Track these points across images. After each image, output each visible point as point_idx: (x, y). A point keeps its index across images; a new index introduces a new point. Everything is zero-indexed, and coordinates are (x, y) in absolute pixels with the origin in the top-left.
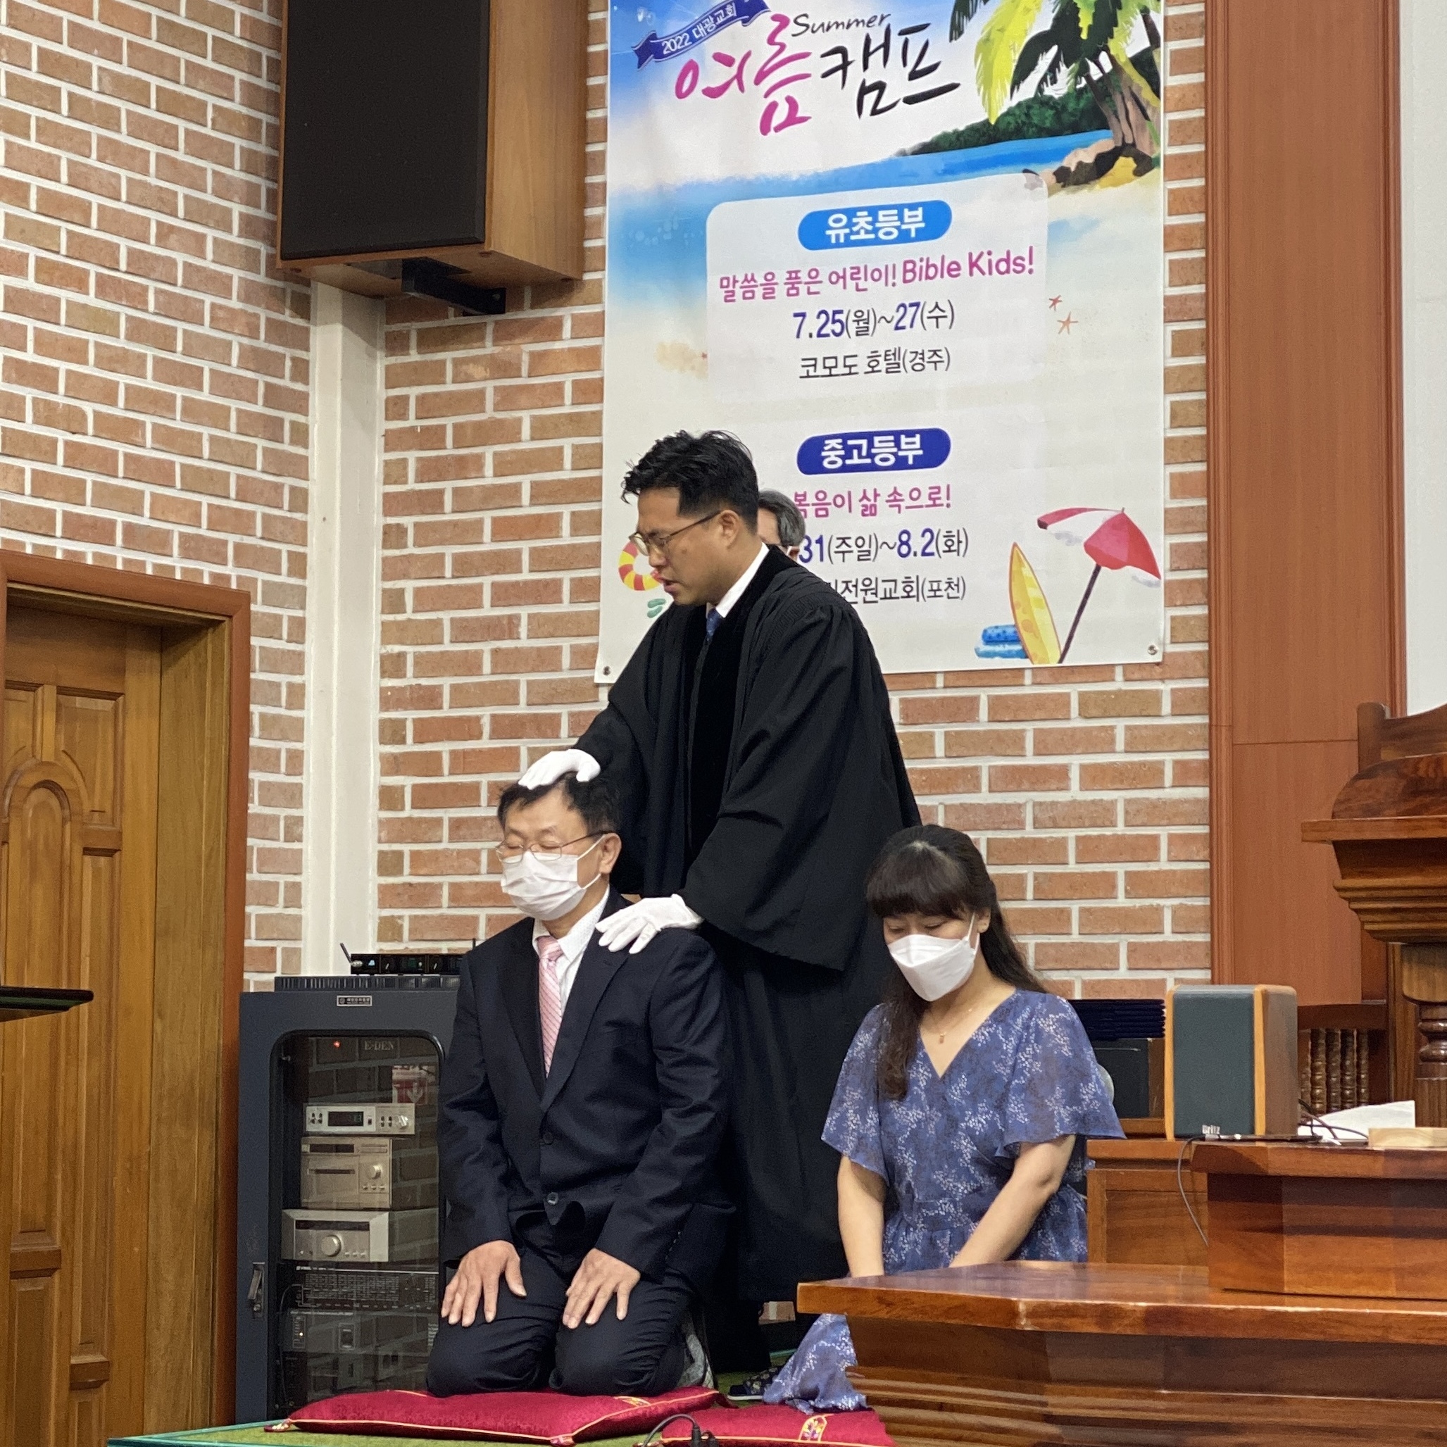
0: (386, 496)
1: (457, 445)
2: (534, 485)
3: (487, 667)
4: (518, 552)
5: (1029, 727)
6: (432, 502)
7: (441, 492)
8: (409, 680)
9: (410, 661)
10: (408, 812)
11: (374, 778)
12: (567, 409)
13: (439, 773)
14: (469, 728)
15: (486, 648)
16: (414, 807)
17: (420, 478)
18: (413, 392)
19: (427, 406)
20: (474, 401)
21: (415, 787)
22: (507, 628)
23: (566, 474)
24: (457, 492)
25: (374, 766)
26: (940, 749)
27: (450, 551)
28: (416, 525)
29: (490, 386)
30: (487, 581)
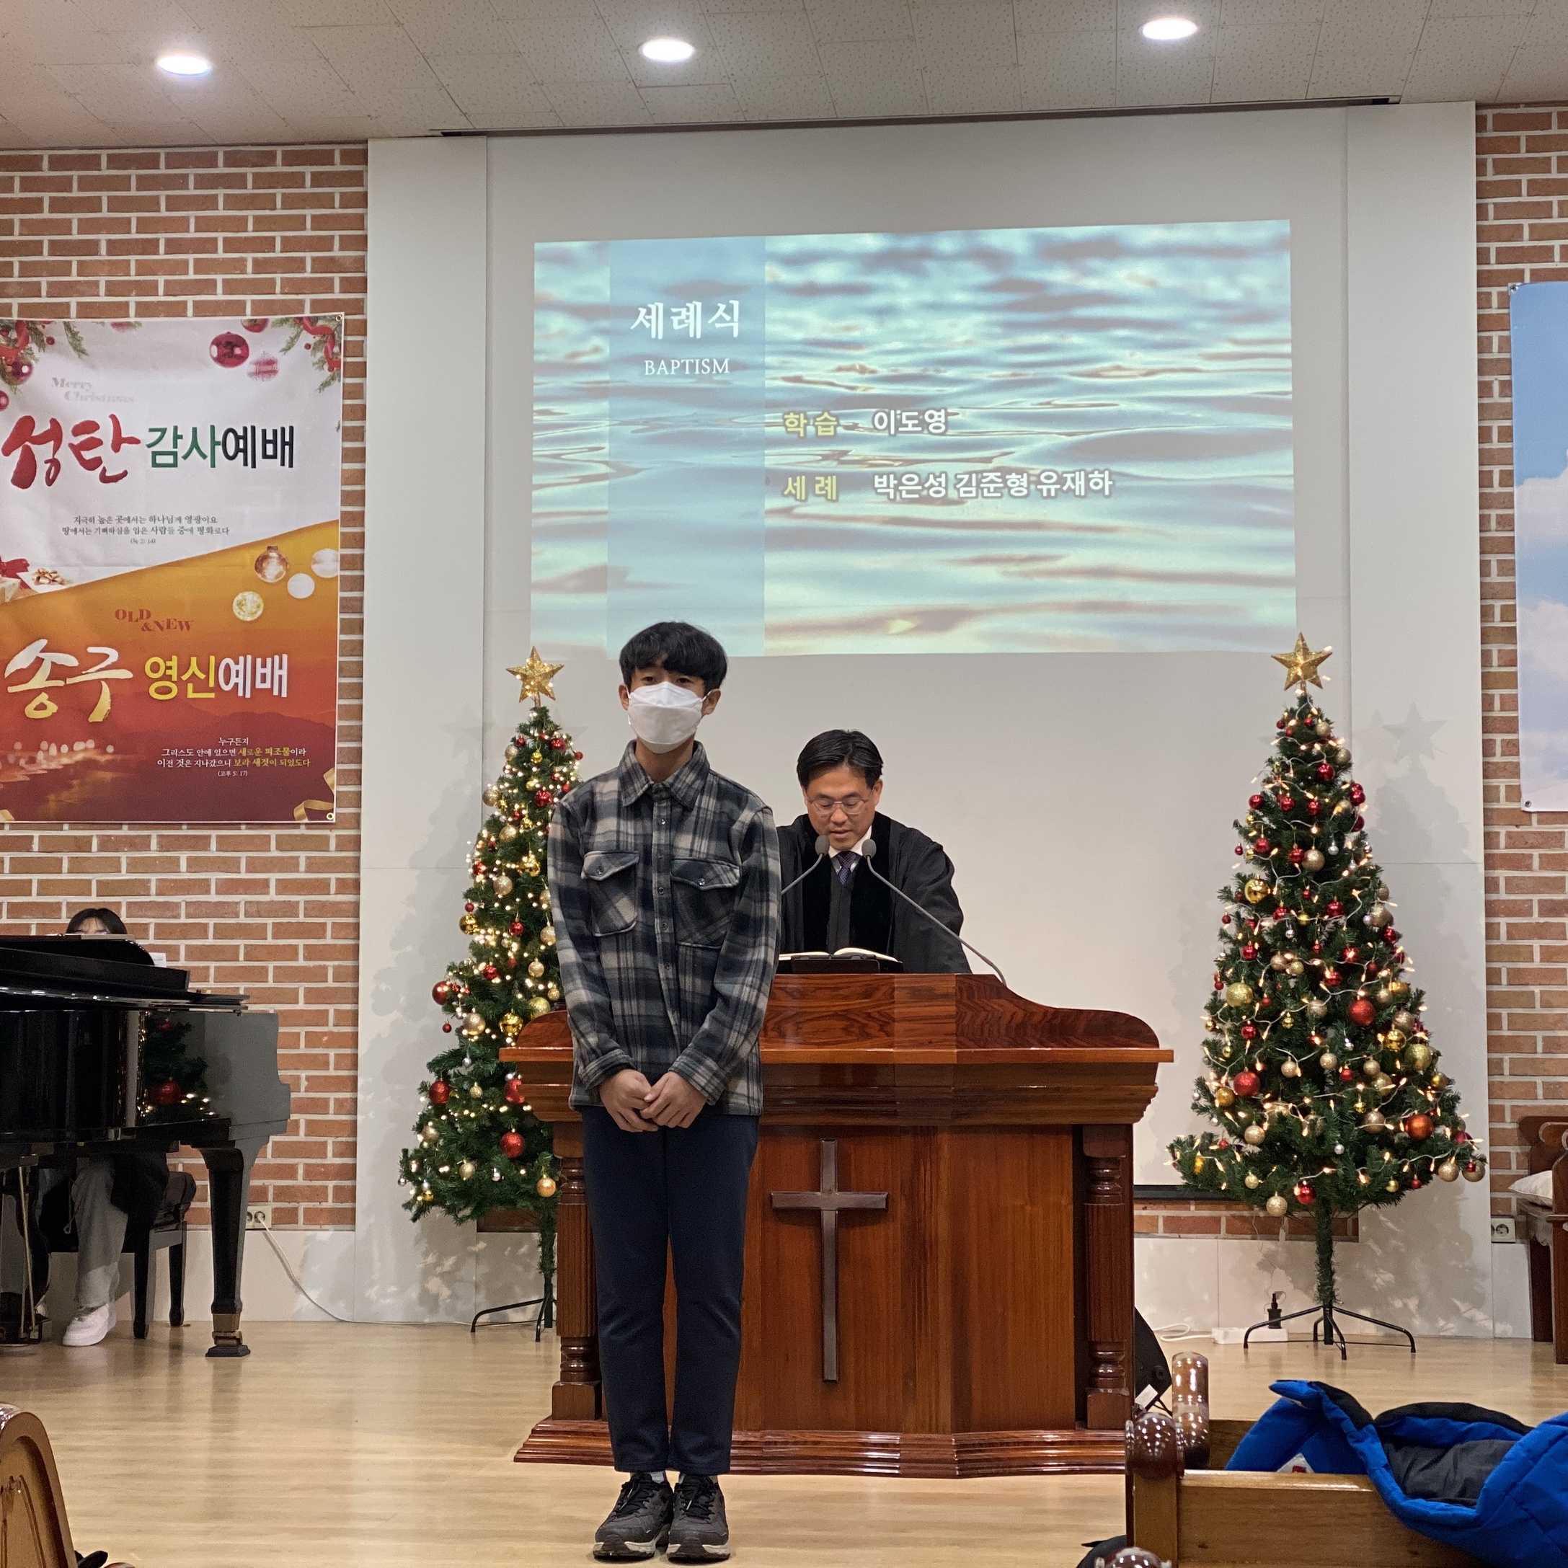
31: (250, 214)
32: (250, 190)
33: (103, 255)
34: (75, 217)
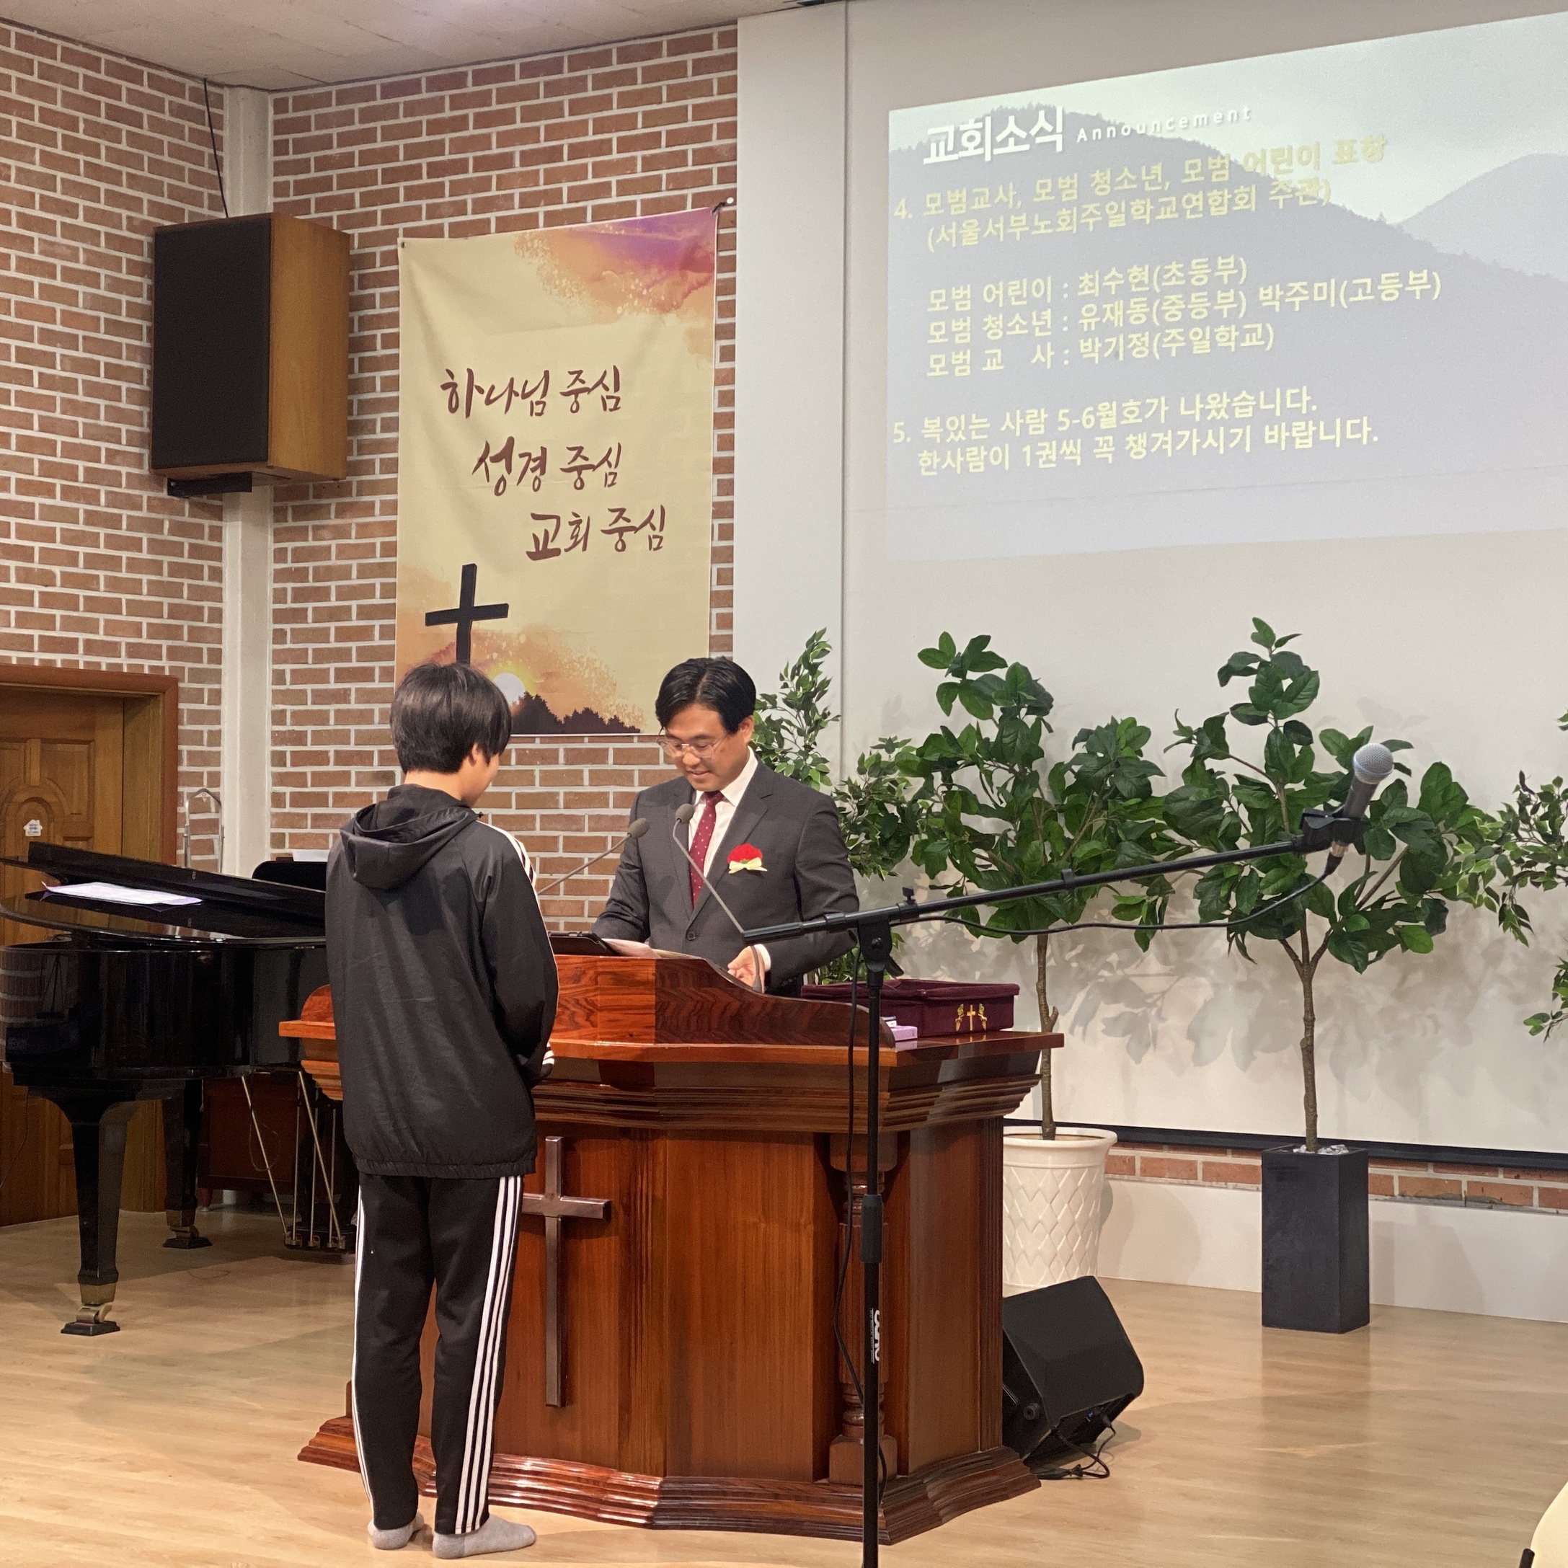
0: (274, 610)
1: (315, 580)
2: (359, 607)
3: (332, 720)
4: (350, 649)
5: (636, 768)
6: (299, 615)
7: (306, 610)
8: (288, 727)
9: (288, 715)
10: (288, 809)
11: (268, 788)
12: (378, 560)
13: (305, 785)
14: (321, 758)
15: (332, 708)
16: (292, 806)
17: (294, 601)
18: (290, 545)
19: (299, 555)
20: (324, 553)
21: (292, 794)
22: (343, 696)
23: (377, 601)
24: (315, 609)
25: (268, 780)
26: (586, 781)
27: (311, 647)
28: (292, 630)
29: (333, 544)
30: (332, 667)
31: (639, 110)
32: (640, 86)
33: (518, 168)
34: (493, 131)
